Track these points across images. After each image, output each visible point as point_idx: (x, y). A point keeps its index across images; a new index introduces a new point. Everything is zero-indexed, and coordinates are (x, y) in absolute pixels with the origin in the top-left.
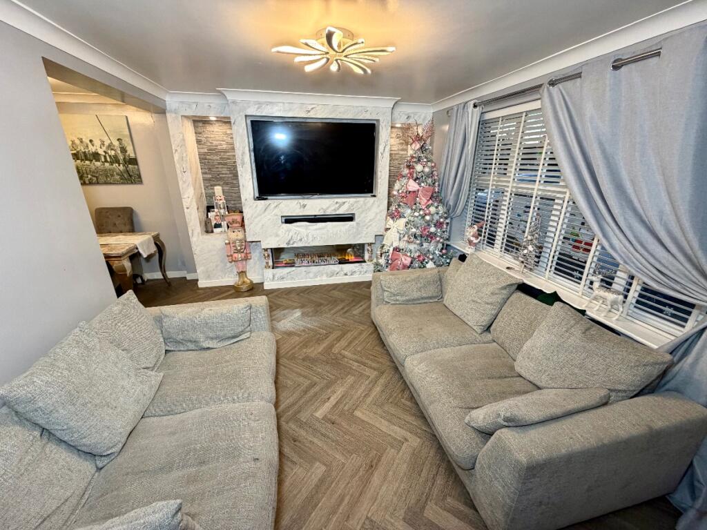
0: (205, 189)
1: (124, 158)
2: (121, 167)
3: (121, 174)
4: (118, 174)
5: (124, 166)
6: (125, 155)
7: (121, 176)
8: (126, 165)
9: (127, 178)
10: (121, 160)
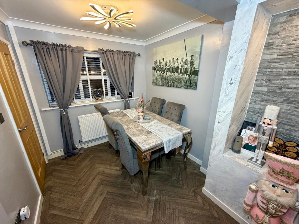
0: (251, 103)
2: (187, 77)
6: (192, 68)
7: (185, 83)
8: (190, 75)
9: (188, 85)
10: (188, 72)
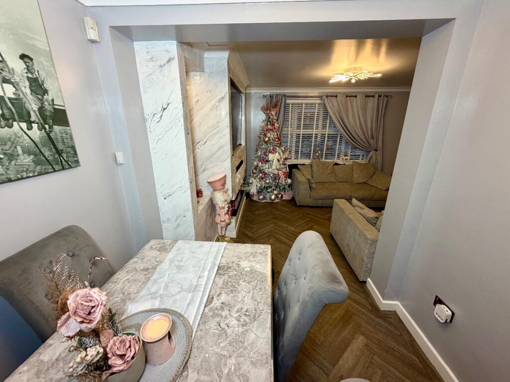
1: (41, 110)
2: (36, 133)
3: (35, 151)
4: (28, 152)
5: (42, 128)
6: (41, 101)
7: (36, 155)
8: (47, 126)
9: (50, 158)
10: (32, 113)
